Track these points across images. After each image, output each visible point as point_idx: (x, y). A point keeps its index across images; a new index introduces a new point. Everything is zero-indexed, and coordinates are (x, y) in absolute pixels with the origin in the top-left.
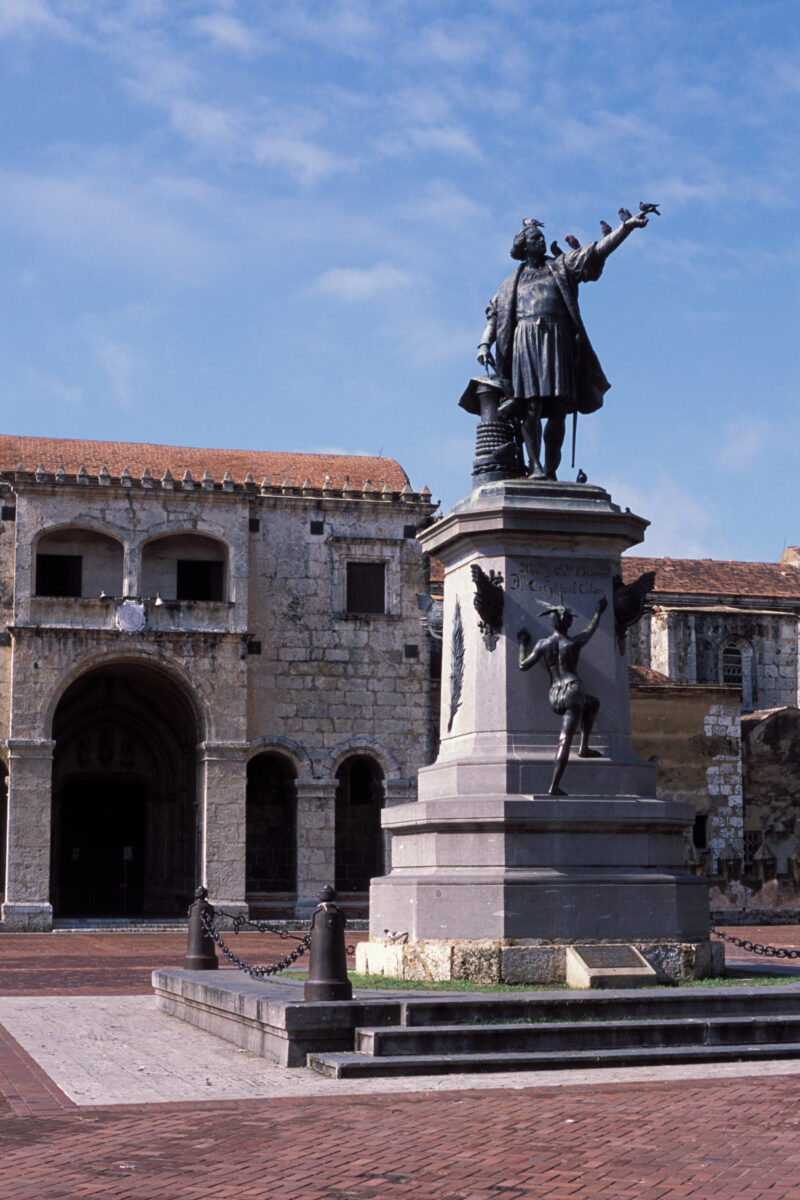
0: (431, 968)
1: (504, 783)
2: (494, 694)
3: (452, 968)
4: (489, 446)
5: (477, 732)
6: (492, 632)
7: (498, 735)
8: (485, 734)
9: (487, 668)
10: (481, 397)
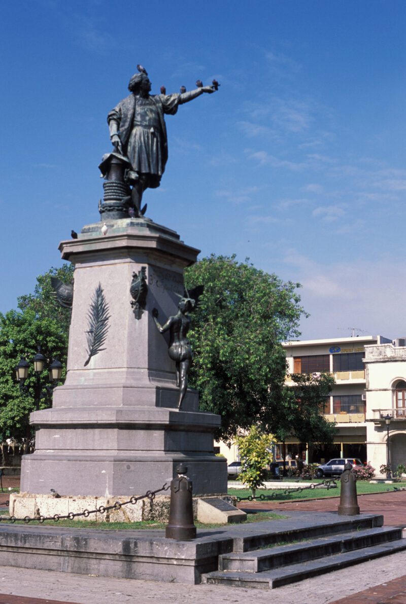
0: (129, 514)
1: (154, 400)
2: (139, 346)
3: (143, 513)
4: (119, 196)
5: (127, 368)
6: (139, 308)
7: (142, 370)
8: (132, 370)
9: (135, 329)
10: (113, 165)
